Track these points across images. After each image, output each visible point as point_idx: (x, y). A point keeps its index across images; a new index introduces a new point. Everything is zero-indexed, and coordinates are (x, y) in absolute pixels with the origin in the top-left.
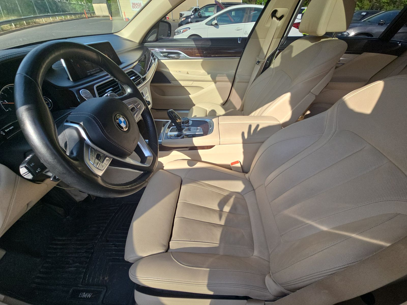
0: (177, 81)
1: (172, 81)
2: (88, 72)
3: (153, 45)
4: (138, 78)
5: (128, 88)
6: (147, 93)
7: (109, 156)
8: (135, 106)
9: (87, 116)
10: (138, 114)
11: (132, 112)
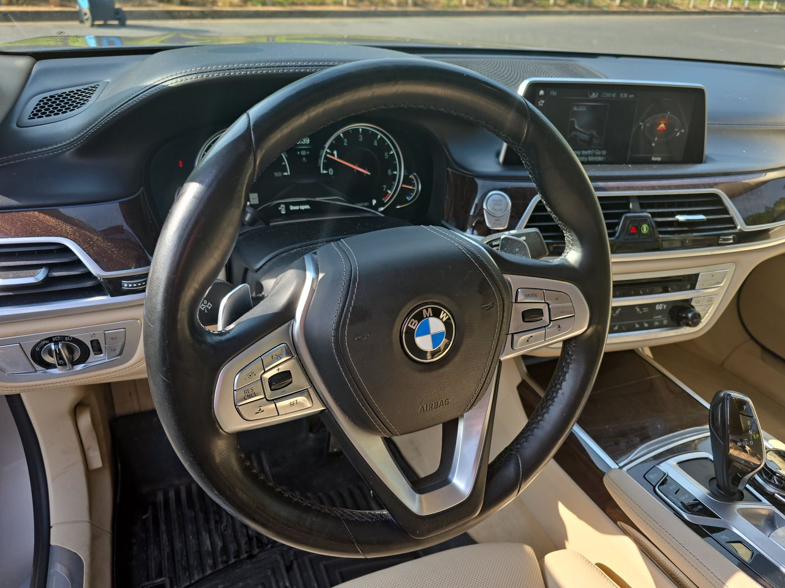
4: (718, 227)
5: (572, 245)
6: (719, 283)
7: (320, 398)
8: (549, 307)
9: (344, 267)
10: (537, 338)
11: (524, 321)
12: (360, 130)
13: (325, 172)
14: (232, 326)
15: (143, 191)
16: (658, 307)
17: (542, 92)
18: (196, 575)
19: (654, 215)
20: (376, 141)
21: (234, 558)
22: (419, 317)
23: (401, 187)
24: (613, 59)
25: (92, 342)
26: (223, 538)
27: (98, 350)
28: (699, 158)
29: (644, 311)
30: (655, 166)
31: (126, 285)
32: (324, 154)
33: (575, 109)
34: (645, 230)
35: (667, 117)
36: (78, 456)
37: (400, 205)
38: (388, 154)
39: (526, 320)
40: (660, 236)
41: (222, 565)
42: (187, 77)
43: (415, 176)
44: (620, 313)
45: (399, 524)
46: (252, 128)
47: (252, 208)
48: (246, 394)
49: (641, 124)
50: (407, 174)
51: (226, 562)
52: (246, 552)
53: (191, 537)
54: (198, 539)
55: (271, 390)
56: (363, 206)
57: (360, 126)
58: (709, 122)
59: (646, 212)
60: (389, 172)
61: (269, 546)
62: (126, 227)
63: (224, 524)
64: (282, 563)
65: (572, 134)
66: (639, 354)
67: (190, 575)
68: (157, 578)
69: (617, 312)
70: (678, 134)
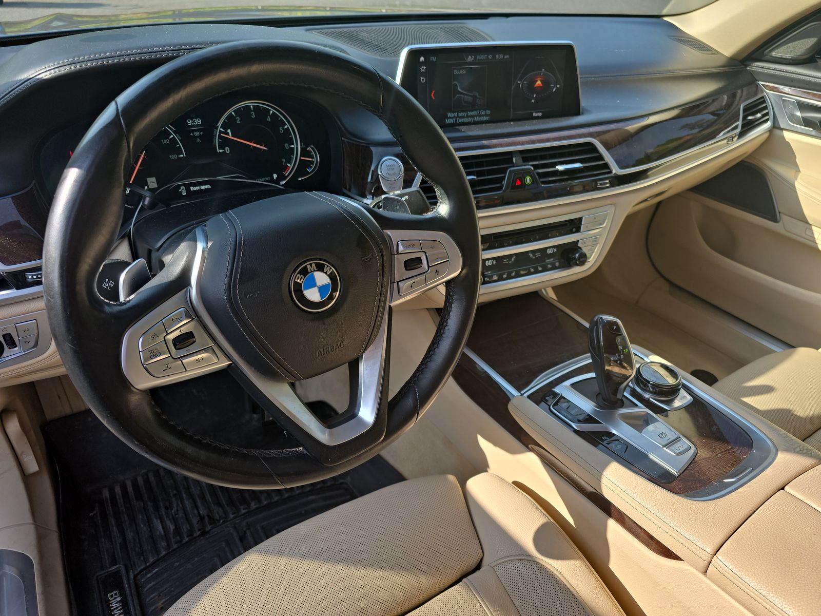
0: (806, 222)
1: (784, 217)
2: (449, 115)
3: (783, 74)
4: (595, 173)
5: (441, 198)
6: (601, 224)
7: (225, 354)
8: (426, 255)
9: (230, 234)
10: (419, 283)
11: (406, 270)
12: (252, 107)
13: (221, 151)
14: (132, 297)
15: (35, 184)
16: (549, 251)
17: (422, 59)
18: (151, 558)
19: (536, 167)
20: (269, 117)
21: (187, 537)
22: (305, 272)
23: (300, 159)
24: (503, 19)
25: (4, 336)
26: (175, 520)
27: (12, 343)
28: (577, 112)
29: (537, 256)
30: (534, 121)
31: (30, 277)
32: (218, 133)
33: (456, 72)
34: (528, 181)
35: (542, 74)
36: (12, 462)
37: (301, 177)
38: (283, 129)
39: (408, 268)
40: (543, 185)
41: (176, 545)
42: (61, 69)
43: (312, 148)
44: (515, 260)
45: (312, 455)
46: (120, 114)
47: (149, 192)
48: (152, 354)
49: (519, 82)
50: (305, 146)
51: (180, 542)
52: (199, 530)
53: (142, 526)
54: (149, 526)
55: (176, 349)
56: (264, 181)
57: (251, 103)
58: (582, 76)
59: (529, 165)
60: (286, 146)
61: (221, 521)
62: (24, 223)
63: (175, 509)
64: (235, 534)
65: (456, 97)
66: (544, 297)
67: (144, 558)
68: (112, 565)
69: (513, 259)
70: (554, 90)
